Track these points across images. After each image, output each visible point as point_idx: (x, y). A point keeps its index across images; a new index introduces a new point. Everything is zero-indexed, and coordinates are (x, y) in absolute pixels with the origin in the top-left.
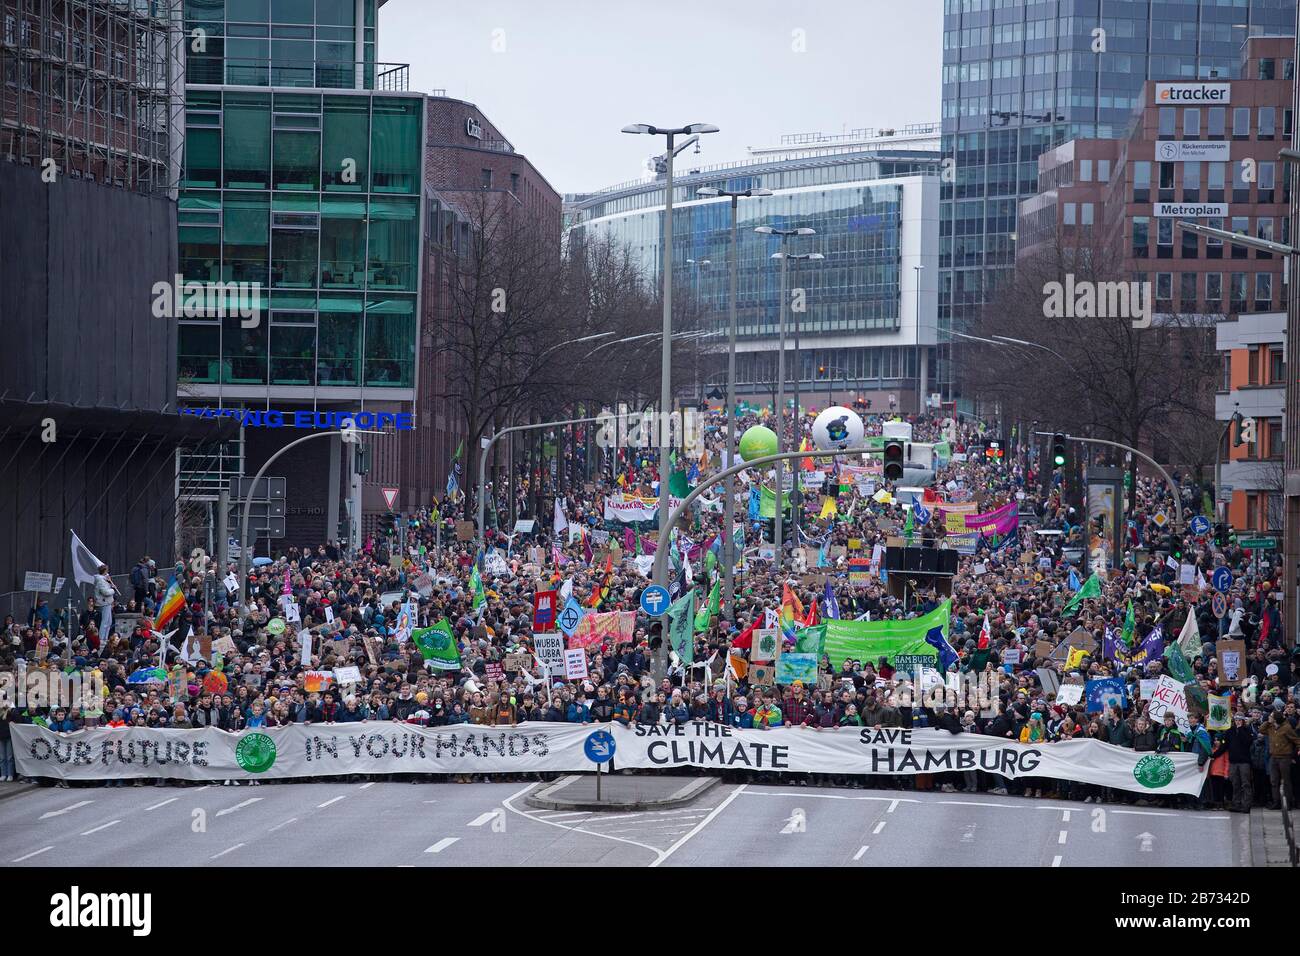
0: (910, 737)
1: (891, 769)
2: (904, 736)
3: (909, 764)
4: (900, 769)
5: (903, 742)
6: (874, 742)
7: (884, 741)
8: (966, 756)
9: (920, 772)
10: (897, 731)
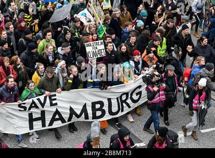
0: (55, 99)
1: (44, 125)
2: (51, 100)
3: (57, 120)
4: (51, 124)
5: (52, 105)
6: (29, 109)
7: (37, 107)
8: (98, 106)
9: (65, 124)
10: (45, 98)
